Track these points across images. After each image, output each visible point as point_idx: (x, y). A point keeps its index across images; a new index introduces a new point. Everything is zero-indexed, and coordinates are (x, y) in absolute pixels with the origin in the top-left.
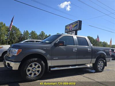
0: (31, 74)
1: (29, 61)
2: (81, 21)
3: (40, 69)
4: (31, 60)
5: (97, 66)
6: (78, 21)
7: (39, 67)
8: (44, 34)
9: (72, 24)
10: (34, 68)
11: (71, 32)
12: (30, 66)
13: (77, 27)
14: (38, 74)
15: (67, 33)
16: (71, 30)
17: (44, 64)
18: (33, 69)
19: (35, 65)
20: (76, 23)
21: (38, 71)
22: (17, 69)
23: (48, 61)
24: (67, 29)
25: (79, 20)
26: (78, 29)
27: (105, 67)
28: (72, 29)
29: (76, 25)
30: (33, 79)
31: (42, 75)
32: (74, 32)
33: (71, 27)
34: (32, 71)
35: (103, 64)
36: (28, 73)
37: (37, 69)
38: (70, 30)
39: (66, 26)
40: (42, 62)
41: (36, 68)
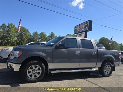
0: (31, 76)
1: (29, 63)
2: (92, 21)
3: (40, 71)
4: (32, 62)
5: (103, 71)
6: (88, 21)
7: (39, 69)
8: (54, 35)
9: (82, 25)
10: (35, 70)
11: (80, 34)
12: (30, 68)
14: (38, 76)
15: (76, 34)
17: (44, 66)
18: (33, 71)
19: (36, 67)
20: (86, 23)
21: (39, 73)
22: (18, 71)
23: (49, 64)
26: (88, 29)
27: (113, 71)
28: (82, 30)
30: (34, 81)
31: (42, 77)
32: (84, 33)
33: (81, 28)
34: (32, 73)
35: (110, 68)
36: (28, 75)
37: (38, 71)
38: (79, 31)
39: (75, 27)
40: (43, 64)
41: (36, 71)
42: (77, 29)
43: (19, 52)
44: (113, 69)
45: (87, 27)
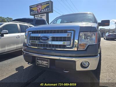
9: (41, 5)
11: (40, 15)
13: (49, 9)
15: (34, 15)
16: (41, 12)
20: (47, 4)
24: (34, 11)
25: (50, 1)
26: (50, 11)
29: (47, 6)
32: (45, 14)
33: (40, 9)
38: (38, 12)
39: (31, 7)
42: (35, 9)
45: (49, 8)
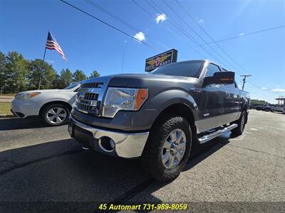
2: (176, 51)
10: (175, 143)
12: (168, 140)
15: (150, 71)
18: (172, 146)
20: (168, 54)
22: (140, 155)
24: (150, 65)
25: (173, 49)
33: (158, 62)
35: (244, 120)
37: (180, 146)
43: (136, 90)
44: (246, 122)
45: (171, 60)
